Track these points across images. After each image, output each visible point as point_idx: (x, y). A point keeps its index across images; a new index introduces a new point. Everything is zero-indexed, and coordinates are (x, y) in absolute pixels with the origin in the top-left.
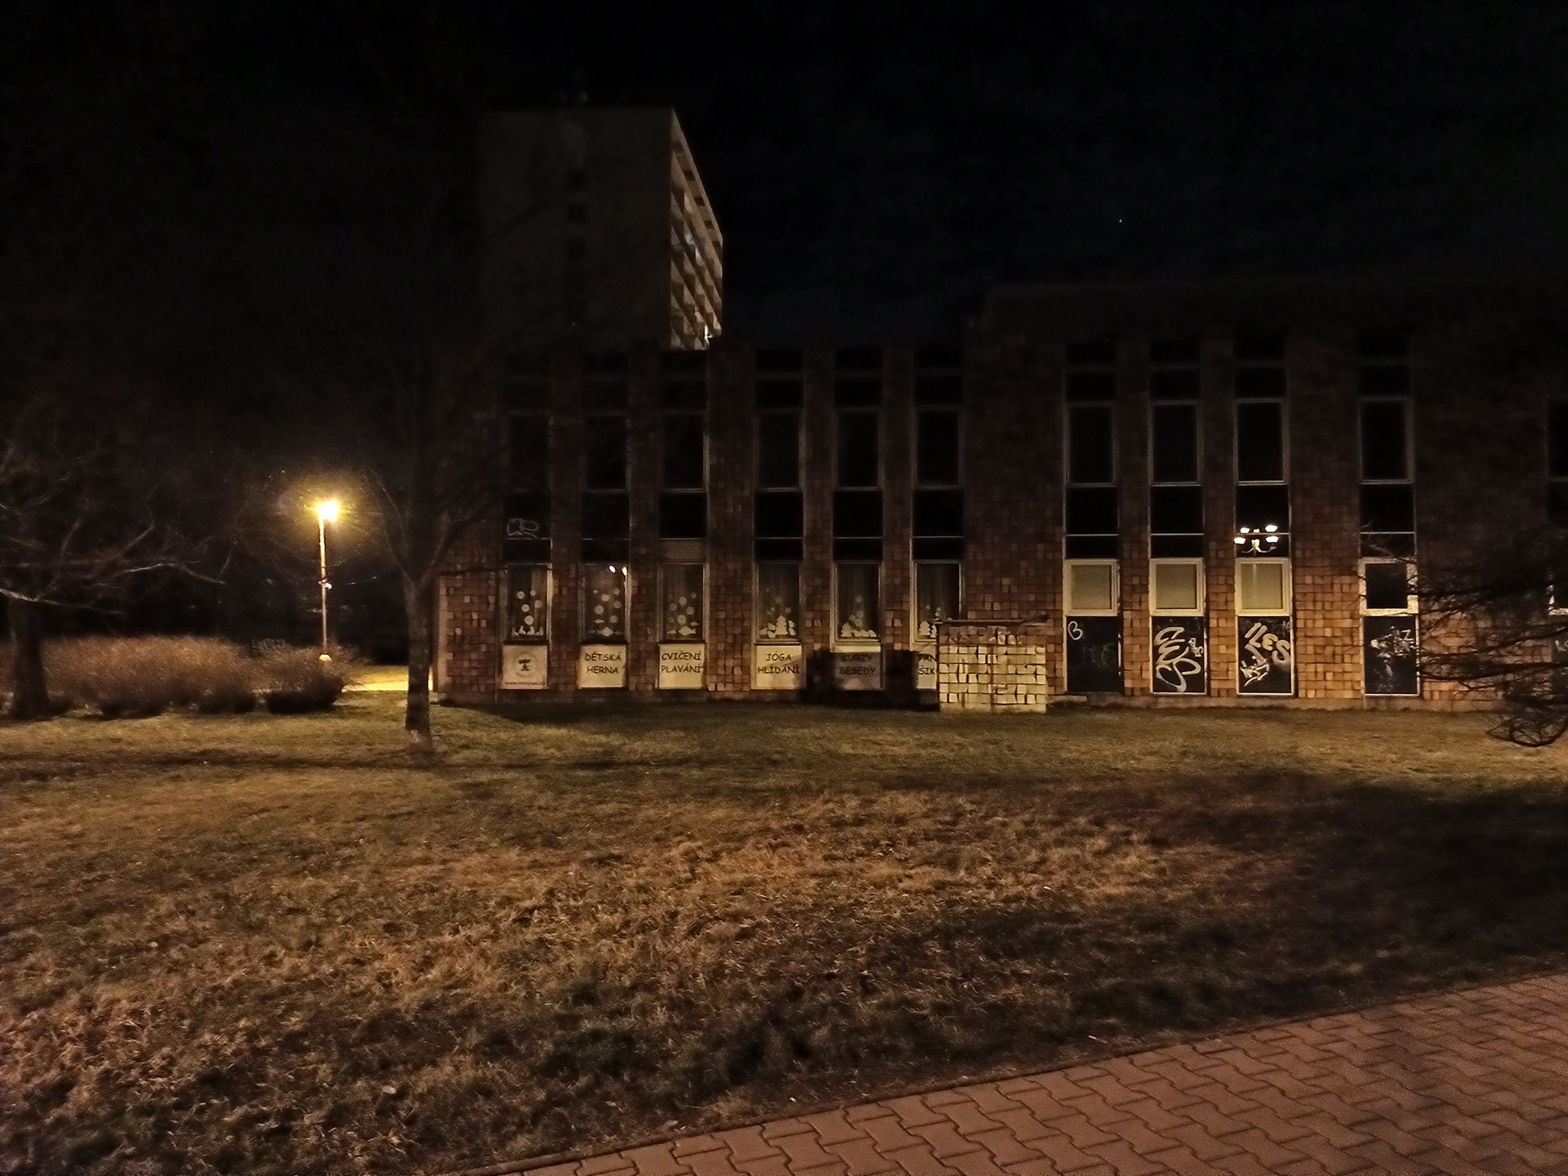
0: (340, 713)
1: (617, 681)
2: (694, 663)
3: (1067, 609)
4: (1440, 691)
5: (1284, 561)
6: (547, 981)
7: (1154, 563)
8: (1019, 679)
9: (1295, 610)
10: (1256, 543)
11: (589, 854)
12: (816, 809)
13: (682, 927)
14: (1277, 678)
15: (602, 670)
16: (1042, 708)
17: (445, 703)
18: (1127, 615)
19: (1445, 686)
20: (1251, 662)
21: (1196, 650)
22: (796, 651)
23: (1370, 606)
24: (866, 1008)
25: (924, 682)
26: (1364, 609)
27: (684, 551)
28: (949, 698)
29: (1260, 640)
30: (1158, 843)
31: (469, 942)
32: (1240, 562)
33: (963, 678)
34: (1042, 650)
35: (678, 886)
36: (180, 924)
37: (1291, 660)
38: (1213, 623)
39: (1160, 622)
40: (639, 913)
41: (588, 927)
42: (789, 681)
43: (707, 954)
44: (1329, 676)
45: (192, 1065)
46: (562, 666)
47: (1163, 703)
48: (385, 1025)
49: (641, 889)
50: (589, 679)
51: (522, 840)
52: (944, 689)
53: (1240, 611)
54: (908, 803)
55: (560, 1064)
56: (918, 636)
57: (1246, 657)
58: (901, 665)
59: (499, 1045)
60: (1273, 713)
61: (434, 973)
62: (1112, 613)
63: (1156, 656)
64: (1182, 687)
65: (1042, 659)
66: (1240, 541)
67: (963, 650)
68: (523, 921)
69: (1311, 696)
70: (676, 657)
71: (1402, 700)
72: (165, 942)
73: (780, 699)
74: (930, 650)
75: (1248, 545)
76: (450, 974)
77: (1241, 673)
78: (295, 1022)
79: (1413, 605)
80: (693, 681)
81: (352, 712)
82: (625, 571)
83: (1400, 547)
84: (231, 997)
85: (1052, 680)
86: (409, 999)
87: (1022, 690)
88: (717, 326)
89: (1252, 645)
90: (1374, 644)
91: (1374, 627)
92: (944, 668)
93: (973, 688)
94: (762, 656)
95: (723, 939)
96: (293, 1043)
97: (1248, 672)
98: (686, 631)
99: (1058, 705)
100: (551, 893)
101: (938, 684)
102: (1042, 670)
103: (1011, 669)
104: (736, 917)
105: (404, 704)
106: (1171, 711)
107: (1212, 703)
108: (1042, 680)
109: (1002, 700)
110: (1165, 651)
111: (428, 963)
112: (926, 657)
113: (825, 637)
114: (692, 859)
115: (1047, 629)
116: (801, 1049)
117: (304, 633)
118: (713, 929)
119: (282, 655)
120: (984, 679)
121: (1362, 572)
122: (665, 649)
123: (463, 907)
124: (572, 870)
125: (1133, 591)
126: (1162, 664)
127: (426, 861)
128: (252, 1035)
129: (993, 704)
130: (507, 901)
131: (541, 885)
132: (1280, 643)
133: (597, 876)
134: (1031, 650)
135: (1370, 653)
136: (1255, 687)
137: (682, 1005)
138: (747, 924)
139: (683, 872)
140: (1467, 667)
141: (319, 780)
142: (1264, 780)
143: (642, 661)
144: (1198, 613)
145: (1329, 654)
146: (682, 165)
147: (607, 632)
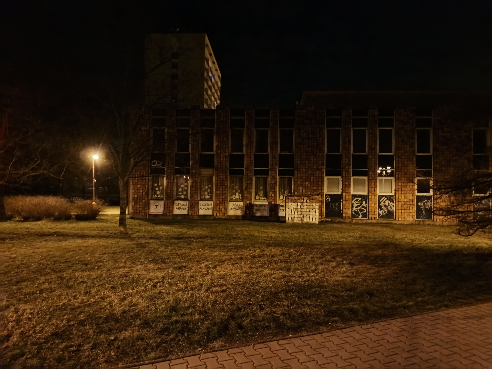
0: (98, 221)
1: (185, 212)
2: (210, 207)
3: (326, 192)
4: (439, 219)
5: (393, 178)
6: (162, 305)
7: (352, 178)
8: (310, 213)
9: (395, 193)
10: (384, 172)
11: (175, 266)
12: (247, 253)
13: (204, 288)
14: (390, 214)
15: (181, 209)
16: (317, 222)
17: (132, 218)
18: (344, 194)
19: (441, 217)
20: (381, 209)
21: (365, 205)
22: (241, 204)
23: (418, 192)
24: (261, 314)
25: (281, 214)
26: (416, 193)
27: (207, 172)
28: (289, 218)
29: (385, 202)
30: (352, 264)
31: (137, 293)
32: (379, 178)
33: (293, 213)
34: (317, 204)
35: (204, 276)
36: (46, 286)
37: (393, 209)
38: (370, 197)
39: (354, 196)
40: (191, 284)
41: (175, 288)
42: (239, 213)
43: (212, 297)
44: (406, 214)
45: (49, 330)
46: (168, 208)
47: (354, 221)
48: (111, 318)
49: (192, 276)
50: (177, 211)
51: (155, 261)
52: (287, 216)
53: (379, 193)
54: (275, 251)
55: (166, 330)
56: (280, 199)
57: (380, 207)
58: (274, 208)
59: (146, 324)
60: (387, 225)
61: (126, 302)
62: (340, 193)
63: (353, 207)
64: (360, 217)
65: (317, 207)
66: (379, 171)
67: (293, 204)
68: (155, 286)
69: (400, 220)
70: (204, 205)
71: (428, 221)
72: (42, 291)
73: (236, 218)
74: (283, 204)
75: (381, 173)
76: (131, 302)
77: (378, 213)
78: (82, 317)
79: (431, 192)
80: (209, 212)
81: (102, 221)
82: (188, 178)
83: (428, 174)
84: (62, 309)
85: (321, 214)
86: (118, 310)
87: (311, 217)
88: (218, 102)
89: (382, 204)
90: (419, 204)
91: (419, 199)
92: (287, 209)
93: (296, 216)
94: (231, 205)
95: (216, 292)
96: (82, 323)
97: (380, 212)
98: (207, 197)
99: (322, 221)
100: (163, 277)
101: (285, 214)
102: (317, 211)
103: (308, 210)
104: (221, 286)
105: (118, 218)
106: (357, 224)
107: (369, 221)
108: (317, 214)
109: (305, 220)
110: (355, 205)
111: (124, 299)
112: (282, 206)
113: (251, 199)
114: (208, 267)
115: (319, 198)
116: (240, 327)
117: (87, 195)
118: (214, 289)
119: (80, 202)
120: (300, 213)
121: (416, 182)
122: (201, 202)
123: (136, 281)
124: (170, 270)
125: (346, 187)
126: (354, 209)
127: (124, 267)
128: (69, 321)
129: (302, 221)
130: (150, 280)
131: (160, 275)
132: (390, 204)
133: (178, 272)
134: (314, 204)
135: (418, 207)
136: (382, 217)
137: (203, 312)
138: (224, 288)
139: (204, 271)
140: (448, 212)
141: (91, 241)
142: (385, 245)
143: (193, 206)
144: (366, 194)
145: (406, 207)
146: (208, 51)
147: (183, 197)
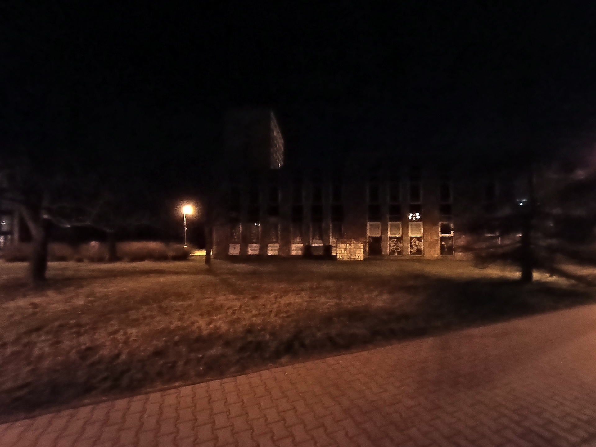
0: (189, 260)
1: (257, 253)
2: (276, 248)
3: (368, 234)
5: (421, 223)
7: (389, 223)
8: (357, 252)
9: (423, 235)
10: (414, 218)
14: (419, 251)
15: (254, 250)
16: (362, 259)
17: (214, 258)
18: (383, 236)
19: (460, 254)
21: (400, 245)
22: (302, 245)
23: (442, 234)
25: (334, 253)
27: (273, 220)
28: (339, 256)
29: (415, 242)
32: (410, 223)
33: (343, 252)
34: (363, 245)
37: (422, 248)
38: (404, 238)
39: (391, 238)
42: (300, 253)
44: (432, 251)
46: (244, 249)
47: (391, 258)
50: (250, 252)
53: (410, 235)
56: (332, 241)
57: (412, 247)
58: (328, 249)
60: (419, 261)
62: (379, 235)
64: (396, 254)
66: (410, 217)
67: (343, 245)
69: (427, 256)
70: (272, 247)
71: (449, 257)
73: (296, 257)
79: (452, 233)
80: (276, 253)
81: (192, 260)
82: (259, 225)
83: (449, 219)
85: (365, 252)
87: (357, 255)
88: (282, 163)
89: (413, 244)
90: (443, 243)
91: (442, 239)
92: (338, 249)
93: (346, 255)
94: (294, 246)
97: (412, 250)
98: (274, 240)
99: (366, 258)
101: (337, 253)
102: (362, 250)
103: (355, 250)
105: (205, 258)
106: (393, 260)
107: (403, 258)
109: (353, 257)
110: (392, 245)
112: (334, 247)
113: (309, 242)
115: (363, 240)
119: (176, 246)
120: (348, 252)
121: (440, 225)
122: (269, 245)
125: (384, 230)
126: (391, 248)
129: (350, 259)
132: (420, 243)
133: (252, 302)
134: (360, 245)
135: (442, 246)
136: (414, 254)
137: (273, 334)
138: (289, 314)
139: (273, 300)
140: (466, 249)
141: (183, 277)
142: (417, 276)
143: (264, 248)
144: (400, 235)
145: (432, 245)
146: (274, 123)
147: (254, 240)
